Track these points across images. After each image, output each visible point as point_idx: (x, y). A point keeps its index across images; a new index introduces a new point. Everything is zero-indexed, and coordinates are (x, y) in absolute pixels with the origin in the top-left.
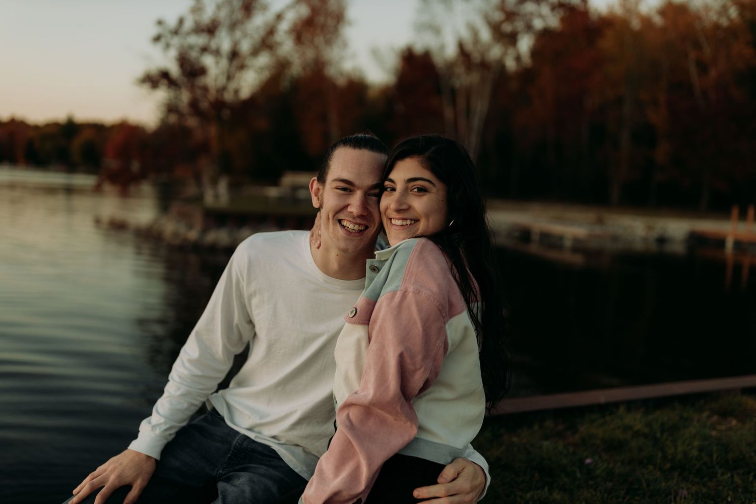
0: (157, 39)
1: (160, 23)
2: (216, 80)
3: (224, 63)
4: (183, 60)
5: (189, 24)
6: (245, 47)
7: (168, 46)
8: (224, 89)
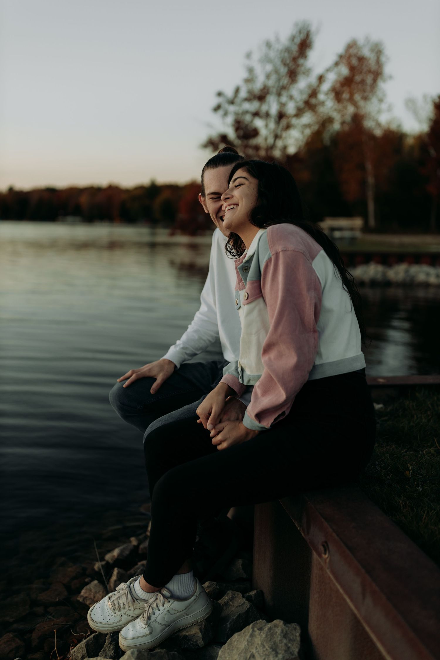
0: (217, 108)
1: (220, 94)
2: (266, 139)
3: (272, 125)
4: (238, 125)
5: (243, 94)
6: (291, 108)
7: (226, 114)
8: (272, 147)
